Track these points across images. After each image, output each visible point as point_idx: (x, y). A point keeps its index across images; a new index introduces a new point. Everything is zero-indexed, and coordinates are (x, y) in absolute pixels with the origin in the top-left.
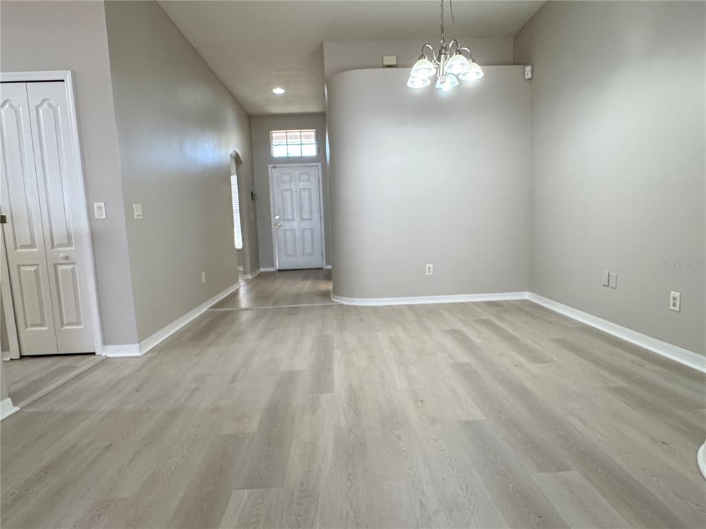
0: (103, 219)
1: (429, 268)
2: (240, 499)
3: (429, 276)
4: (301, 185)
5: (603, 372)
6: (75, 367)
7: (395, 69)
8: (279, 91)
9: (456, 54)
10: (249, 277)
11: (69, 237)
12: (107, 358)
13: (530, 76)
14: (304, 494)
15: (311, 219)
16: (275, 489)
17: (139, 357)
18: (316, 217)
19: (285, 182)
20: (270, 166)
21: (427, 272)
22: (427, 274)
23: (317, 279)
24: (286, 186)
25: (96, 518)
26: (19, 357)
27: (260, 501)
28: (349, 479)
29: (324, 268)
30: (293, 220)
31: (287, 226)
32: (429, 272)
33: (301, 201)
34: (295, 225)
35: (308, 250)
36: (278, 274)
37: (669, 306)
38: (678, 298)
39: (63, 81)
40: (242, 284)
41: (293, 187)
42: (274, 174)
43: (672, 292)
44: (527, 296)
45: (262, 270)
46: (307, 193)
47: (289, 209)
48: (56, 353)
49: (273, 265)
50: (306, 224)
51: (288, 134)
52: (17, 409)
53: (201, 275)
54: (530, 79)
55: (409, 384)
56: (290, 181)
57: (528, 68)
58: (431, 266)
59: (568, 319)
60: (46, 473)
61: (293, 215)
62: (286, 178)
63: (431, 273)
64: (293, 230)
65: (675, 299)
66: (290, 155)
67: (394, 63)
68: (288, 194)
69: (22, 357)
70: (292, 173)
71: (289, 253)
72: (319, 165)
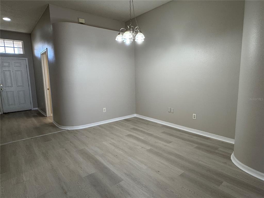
1: (105, 109)
4: (16, 69)
5: (188, 142)
8: (7, 19)
9: (140, 33)
18: (26, 85)
19: (5, 66)
21: (104, 111)
24: (6, 69)
29: (32, 110)
30: (12, 86)
31: (8, 89)
32: (105, 111)
34: (13, 89)
35: (22, 102)
37: (192, 118)
38: (196, 116)
41: (11, 69)
43: (193, 114)
44: (135, 115)
46: (20, 72)
47: (9, 81)
50: (20, 89)
51: (5, 41)
56: (9, 66)
59: (156, 123)
61: (12, 84)
62: (6, 64)
64: (12, 92)
65: (194, 116)
66: (7, 52)
67: (84, 22)
70: (9, 62)
71: (10, 104)
72: (27, 59)
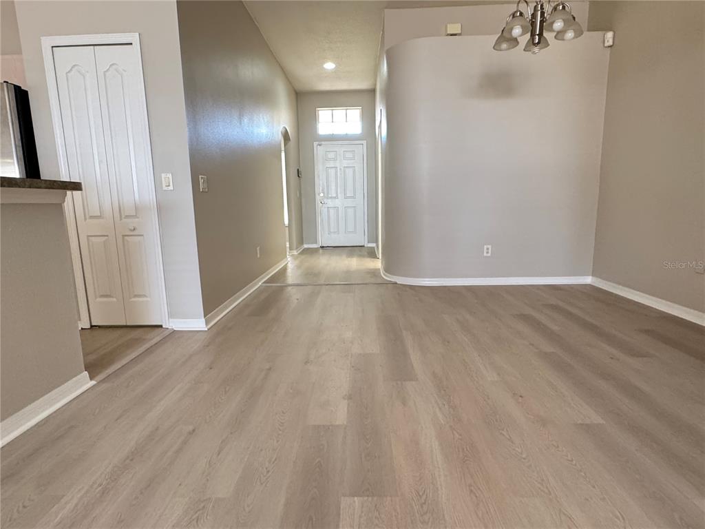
0: (171, 190)
1: (488, 249)
2: (352, 508)
3: (486, 257)
4: (345, 163)
6: (144, 339)
7: (460, 37)
8: (329, 66)
10: (295, 253)
11: (136, 209)
12: (174, 332)
13: (611, 43)
14: (425, 507)
15: (353, 197)
16: (389, 498)
17: (206, 331)
18: (359, 195)
19: (330, 159)
20: (315, 144)
21: (485, 252)
22: (485, 254)
23: (361, 256)
24: (331, 164)
25: (195, 522)
26: (89, 327)
27: (376, 514)
28: (471, 491)
29: (366, 246)
30: (336, 197)
31: (330, 203)
32: (487, 253)
33: (345, 179)
34: (338, 202)
35: (351, 228)
36: (321, 251)
39: (131, 44)
40: (289, 259)
41: (338, 165)
42: (320, 151)
44: (589, 280)
45: (306, 246)
46: (351, 171)
47: (333, 187)
48: (123, 323)
49: (316, 242)
50: (349, 202)
51: (334, 111)
52: (93, 382)
53: (257, 250)
54: (611, 46)
55: (499, 374)
56: (335, 159)
57: (610, 35)
58: (490, 247)
60: (132, 460)
61: (337, 193)
62: (331, 155)
63: (489, 255)
64: (336, 208)
67: (459, 31)
68: (332, 172)
69: (92, 326)
70: (336, 151)
71: (332, 231)
72: (364, 142)
